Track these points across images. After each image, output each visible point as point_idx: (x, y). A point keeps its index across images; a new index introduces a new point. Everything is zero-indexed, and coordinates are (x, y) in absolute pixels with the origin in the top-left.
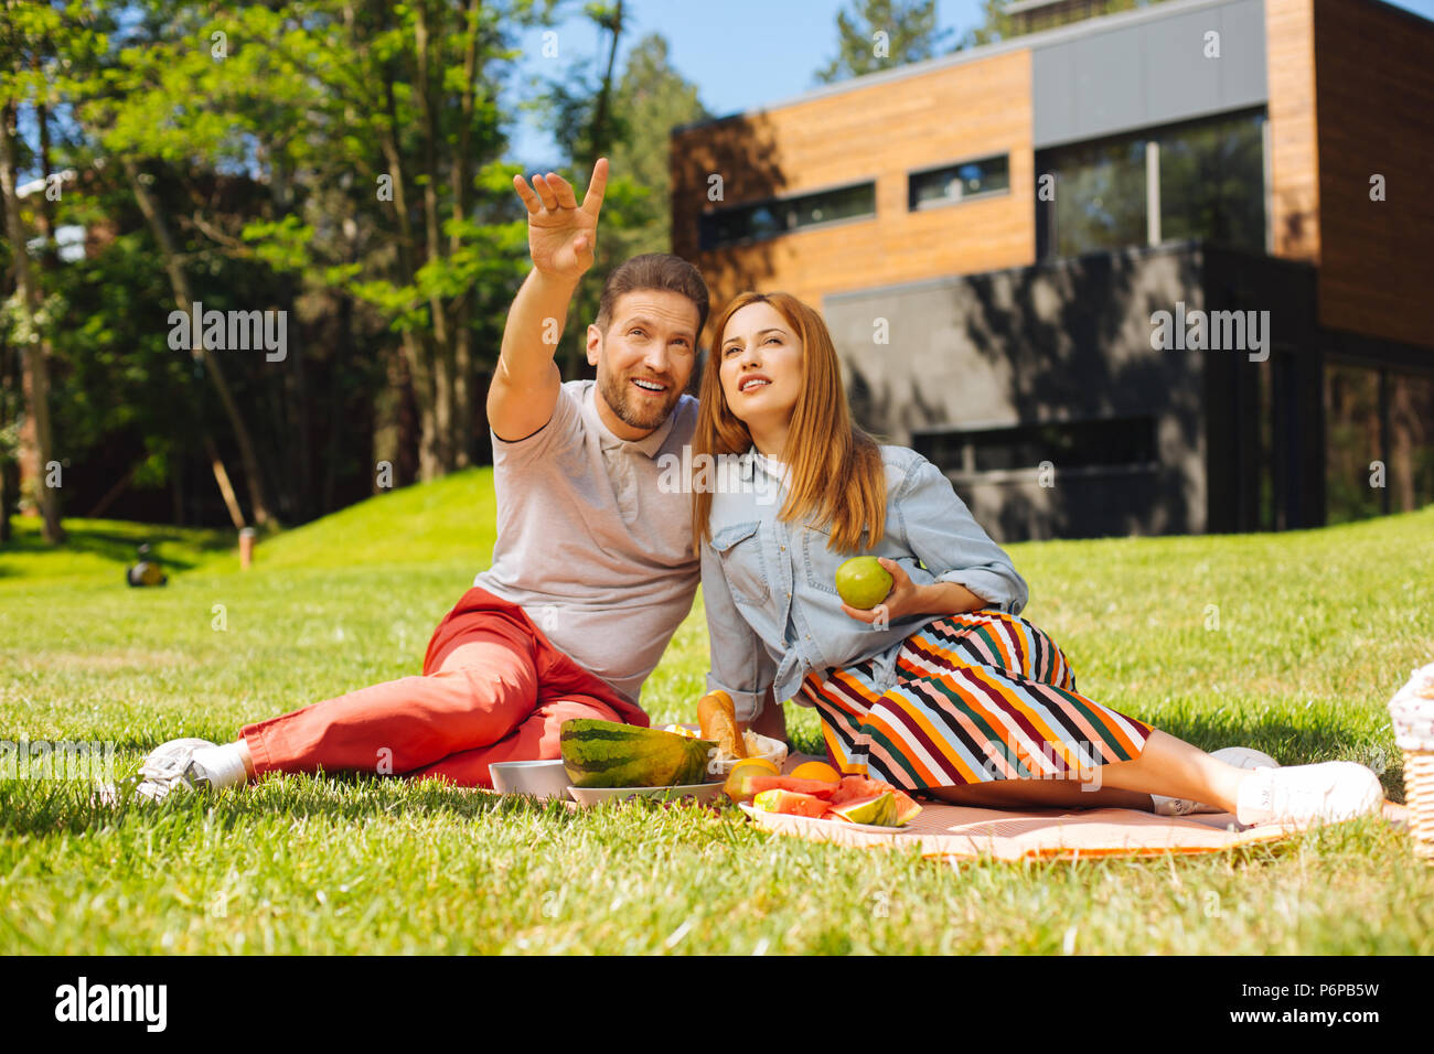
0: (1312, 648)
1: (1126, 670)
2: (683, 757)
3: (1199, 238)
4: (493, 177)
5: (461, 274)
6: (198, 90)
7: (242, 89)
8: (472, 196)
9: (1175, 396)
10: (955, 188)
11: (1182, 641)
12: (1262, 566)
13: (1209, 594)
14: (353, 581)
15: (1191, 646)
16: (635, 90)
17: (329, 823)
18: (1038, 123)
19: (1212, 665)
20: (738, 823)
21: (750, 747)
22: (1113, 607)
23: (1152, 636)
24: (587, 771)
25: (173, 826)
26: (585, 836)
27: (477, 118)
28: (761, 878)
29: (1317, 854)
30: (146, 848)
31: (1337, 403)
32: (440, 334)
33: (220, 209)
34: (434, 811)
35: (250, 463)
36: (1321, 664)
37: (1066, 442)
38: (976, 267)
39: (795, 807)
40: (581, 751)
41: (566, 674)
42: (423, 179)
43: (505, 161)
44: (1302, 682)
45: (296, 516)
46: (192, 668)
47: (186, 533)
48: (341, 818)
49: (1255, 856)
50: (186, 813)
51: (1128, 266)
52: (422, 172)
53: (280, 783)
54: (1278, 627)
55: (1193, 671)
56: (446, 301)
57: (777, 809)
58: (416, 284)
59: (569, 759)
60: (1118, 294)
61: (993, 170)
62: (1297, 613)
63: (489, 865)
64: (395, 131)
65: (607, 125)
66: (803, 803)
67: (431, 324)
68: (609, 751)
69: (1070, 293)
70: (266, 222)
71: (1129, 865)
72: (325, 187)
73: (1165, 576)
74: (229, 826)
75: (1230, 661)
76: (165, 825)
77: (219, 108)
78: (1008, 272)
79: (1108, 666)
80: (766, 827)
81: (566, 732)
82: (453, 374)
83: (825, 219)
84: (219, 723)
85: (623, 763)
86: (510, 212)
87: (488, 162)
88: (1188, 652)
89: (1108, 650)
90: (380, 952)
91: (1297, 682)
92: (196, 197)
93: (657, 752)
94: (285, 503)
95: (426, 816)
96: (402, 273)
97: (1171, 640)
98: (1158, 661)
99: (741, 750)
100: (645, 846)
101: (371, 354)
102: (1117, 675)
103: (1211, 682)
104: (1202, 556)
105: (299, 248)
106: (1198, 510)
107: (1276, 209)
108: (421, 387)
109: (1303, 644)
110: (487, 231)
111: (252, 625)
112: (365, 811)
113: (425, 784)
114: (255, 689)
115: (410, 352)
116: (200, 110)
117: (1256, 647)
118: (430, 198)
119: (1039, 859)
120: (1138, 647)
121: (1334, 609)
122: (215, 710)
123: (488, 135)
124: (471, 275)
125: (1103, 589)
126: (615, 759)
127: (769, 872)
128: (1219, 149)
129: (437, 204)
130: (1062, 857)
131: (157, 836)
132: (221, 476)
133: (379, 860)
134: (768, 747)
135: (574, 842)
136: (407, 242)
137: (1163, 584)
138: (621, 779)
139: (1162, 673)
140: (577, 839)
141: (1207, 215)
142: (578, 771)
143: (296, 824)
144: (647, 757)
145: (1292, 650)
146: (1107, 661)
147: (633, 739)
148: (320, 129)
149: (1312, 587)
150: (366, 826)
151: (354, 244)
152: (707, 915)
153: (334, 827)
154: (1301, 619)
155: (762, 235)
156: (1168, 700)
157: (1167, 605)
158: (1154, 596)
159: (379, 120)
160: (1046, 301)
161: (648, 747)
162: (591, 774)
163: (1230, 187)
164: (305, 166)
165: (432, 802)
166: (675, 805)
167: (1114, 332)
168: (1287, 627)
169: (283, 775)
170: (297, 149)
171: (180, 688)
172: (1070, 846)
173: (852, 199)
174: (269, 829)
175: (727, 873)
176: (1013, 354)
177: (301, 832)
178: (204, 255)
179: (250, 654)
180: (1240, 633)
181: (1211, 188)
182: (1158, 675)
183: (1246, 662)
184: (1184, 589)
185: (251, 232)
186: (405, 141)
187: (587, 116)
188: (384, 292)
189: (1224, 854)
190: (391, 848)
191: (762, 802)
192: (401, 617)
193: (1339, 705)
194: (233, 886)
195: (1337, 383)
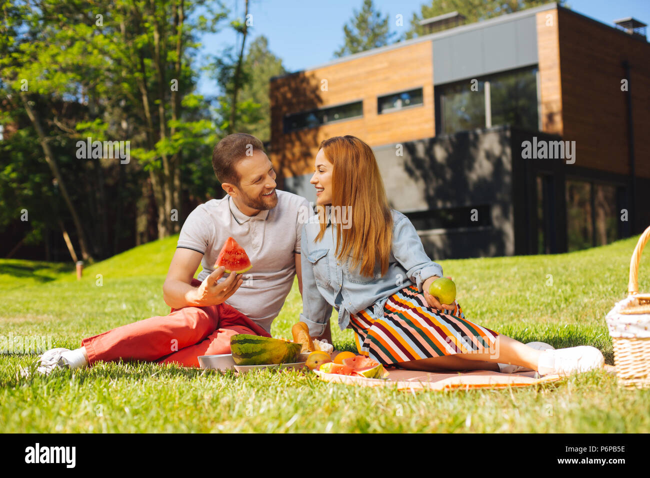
0: (566, 303)
1: (482, 314)
2: (286, 351)
3: (508, 125)
4: (190, 101)
5: (176, 144)
6: (56, 62)
7: (75, 62)
8: (180, 110)
9: (499, 196)
10: (399, 103)
11: (507, 301)
12: (541, 268)
13: (518, 281)
14: (129, 283)
15: (511, 303)
16: (253, 61)
17: (127, 381)
18: (435, 73)
19: (521, 311)
20: (314, 378)
21: (316, 347)
22: (475, 287)
23: (493, 299)
24: (243, 358)
25: (55, 384)
26: (244, 385)
27: (182, 73)
28: (326, 399)
29: (575, 386)
30: (44, 393)
31: (572, 198)
32: (166, 172)
33: (65, 116)
34: (175, 376)
35: (80, 232)
36: (570, 310)
37: (450, 217)
38: (408, 138)
39: (338, 370)
40: (240, 349)
41: (231, 314)
42: (158, 102)
43: (194, 94)
44: (562, 318)
45: (101, 256)
46: (58, 321)
47: (51, 265)
48: (132, 379)
49: (547, 387)
50: (62, 378)
51: (476, 137)
52: (157, 99)
53: (102, 366)
54: (550, 294)
55: (512, 314)
56: (169, 157)
57: (330, 371)
58: (155, 149)
59: (234, 353)
60: (472, 150)
61: (415, 95)
62: (558, 288)
63: (202, 397)
64: (145, 80)
65: (241, 76)
66: (342, 369)
67: (162, 167)
68: (253, 349)
69: (451, 150)
70: (87, 122)
71: (492, 391)
72: (113, 106)
73: (498, 274)
74: (81, 383)
75: (529, 309)
76: (52, 383)
77: (64, 70)
78: (421, 141)
79: (474, 313)
80: (326, 380)
81: (233, 340)
82: (173, 189)
83: (340, 118)
84: (72, 343)
85: (259, 354)
86: (197, 116)
87: (187, 94)
88: (510, 306)
89: (473, 306)
90: (155, 432)
91: (559, 318)
92: (54, 111)
93: (275, 349)
94: (96, 250)
95: (171, 378)
96: (149, 145)
97: (502, 300)
98: (497, 310)
99: (312, 348)
100: (272, 388)
101: (135, 182)
102: (478, 317)
103: (521, 318)
104: (514, 265)
105: (102, 133)
106: (510, 246)
107: (542, 111)
108: (158, 196)
109: (561, 301)
110: (188, 125)
111: (84, 303)
112: (143, 377)
113: (169, 366)
114: (87, 330)
115: (153, 180)
116: (56, 71)
117: (540, 303)
118: (161, 110)
119: (451, 389)
120: (487, 304)
121: (575, 286)
122: (69, 338)
123: (187, 82)
124: (180, 145)
125: (470, 280)
126: (256, 352)
127: (330, 397)
128: (517, 84)
129: (164, 114)
130: (461, 388)
131: (49, 388)
132: (66, 238)
133: (152, 396)
134: (324, 347)
135: (239, 388)
136: (151, 130)
137: (497, 277)
138: (259, 361)
139: (498, 315)
140: (241, 386)
141: (512, 115)
142: (239, 358)
143: (112, 382)
144: (270, 351)
145: (556, 303)
146: (474, 310)
147: (264, 343)
148: (111, 79)
149: (564, 277)
150: (144, 383)
151: (127, 131)
152: (303, 414)
153: (129, 383)
154: (560, 290)
155: (312, 125)
156: (502, 326)
157: (499, 286)
158: (494, 282)
159: (137, 75)
160: (440, 153)
161: (270, 347)
162: (245, 359)
163: (522, 102)
164: (104, 96)
165: (173, 372)
166: (284, 371)
167: (471, 168)
168: (554, 294)
169: (104, 363)
170: (101, 88)
171: (52, 329)
172: (464, 383)
173: (353, 109)
174: (99, 384)
175: (310, 398)
176: (425, 177)
177: (114, 385)
178: (58, 138)
179: (84, 315)
180: (533, 297)
181: (514, 103)
182: (497, 316)
183: (536, 309)
184: (507, 279)
185: (80, 126)
186: (149, 85)
187: (232, 73)
188: (140, 153)
189: (534, 386)
190: (157, 390)
191: (324, 369)
192: (152, 298)
193: (579, 326)
194: (86, 407)
195: (572, 189)
